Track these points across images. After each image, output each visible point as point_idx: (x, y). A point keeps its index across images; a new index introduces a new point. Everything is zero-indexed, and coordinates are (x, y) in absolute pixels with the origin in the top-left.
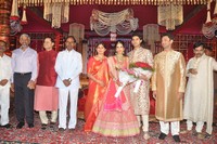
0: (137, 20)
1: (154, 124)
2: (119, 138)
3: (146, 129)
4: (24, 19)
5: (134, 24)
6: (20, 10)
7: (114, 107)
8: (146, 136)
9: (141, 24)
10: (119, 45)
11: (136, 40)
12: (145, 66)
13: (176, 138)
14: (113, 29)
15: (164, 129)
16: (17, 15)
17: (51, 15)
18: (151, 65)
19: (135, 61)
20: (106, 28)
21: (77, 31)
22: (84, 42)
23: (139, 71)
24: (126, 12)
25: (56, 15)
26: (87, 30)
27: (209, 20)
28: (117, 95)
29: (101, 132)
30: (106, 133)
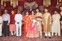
0: (37, 4)
1: (43, 34)
2: (34, 38)
3: (41, 35)
4: (5, 5)
5: (37, 6)
6: (4, 3)
7: (32, 29)
8: (41, 37)
9: (39, 6)
10: (33, 12)
11: (37, 10)
12: (40, 17)
13: (50, 37)
14: (31, 7)
15: (46, 35)
16: (3, 4)
17: (13, 4)
18: (42, 17)
19: (37, 16)
20: (29, 7)
21: (20, 8)
22: (22, 11)
23: (38, 19)
24: (34, 2)
25: (14, 4)
26: (23, 8)
27: (58, 4)
28: (32, 26)
29: (28, 36)
30: (30, 37)
